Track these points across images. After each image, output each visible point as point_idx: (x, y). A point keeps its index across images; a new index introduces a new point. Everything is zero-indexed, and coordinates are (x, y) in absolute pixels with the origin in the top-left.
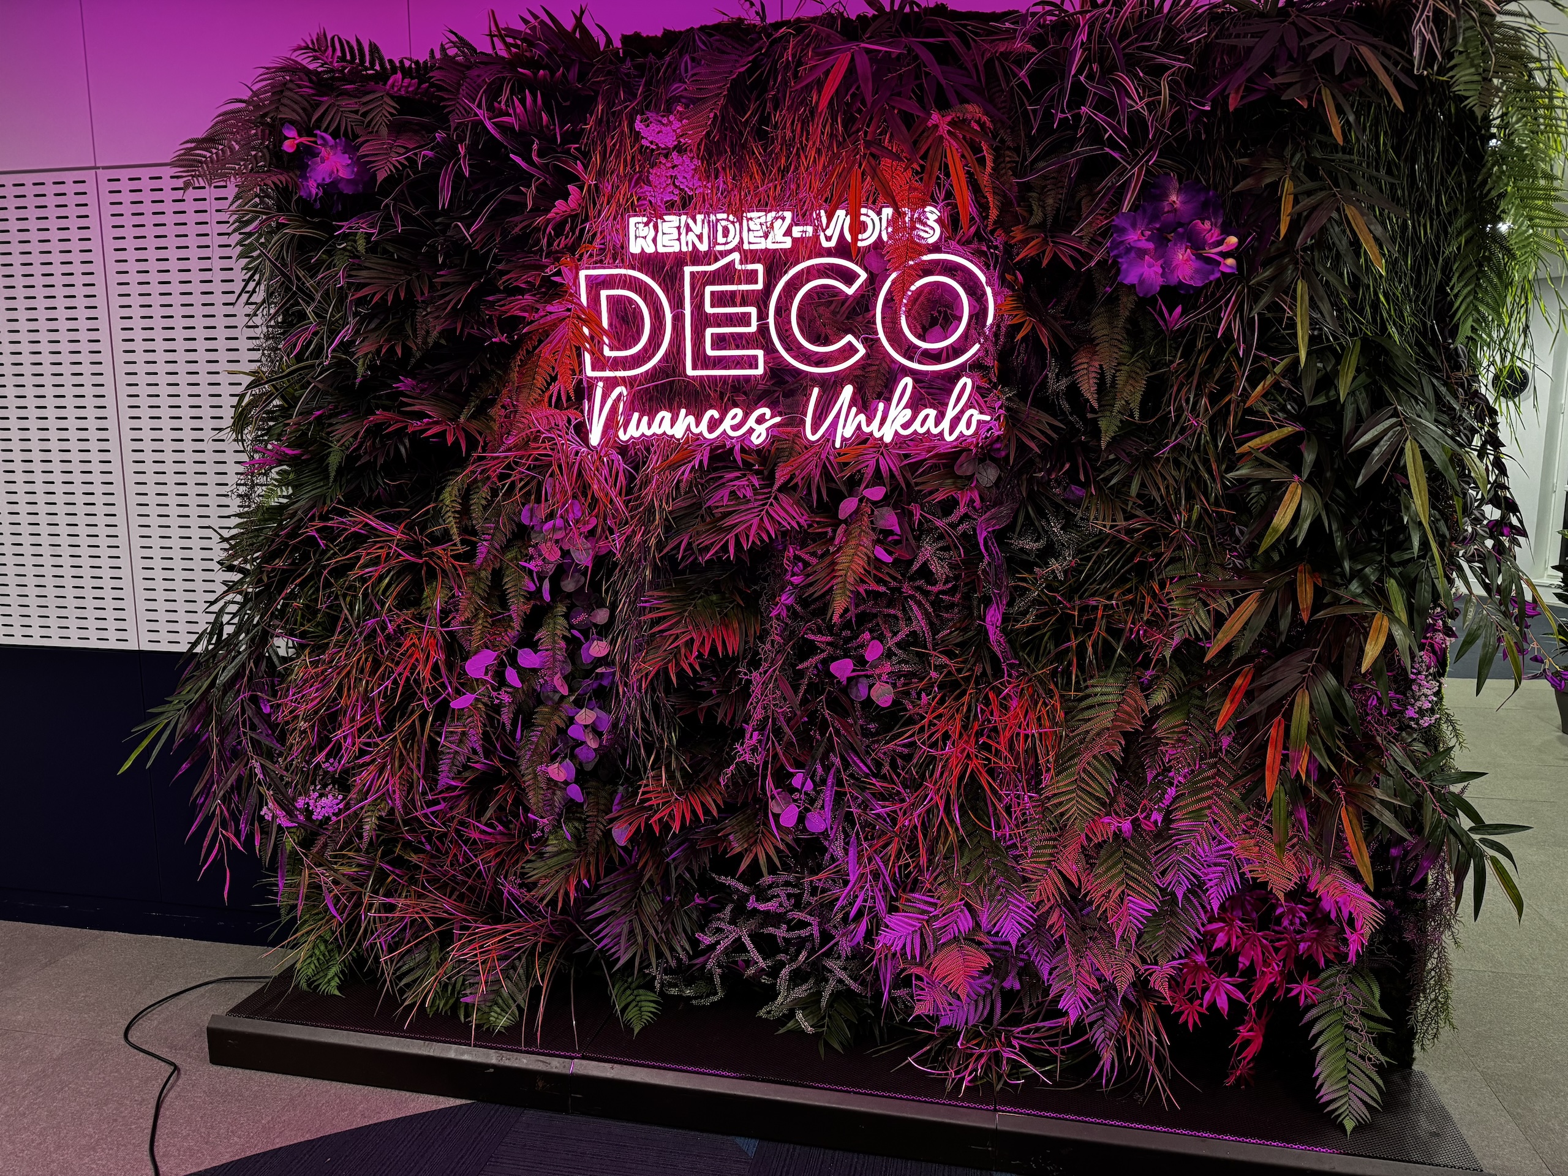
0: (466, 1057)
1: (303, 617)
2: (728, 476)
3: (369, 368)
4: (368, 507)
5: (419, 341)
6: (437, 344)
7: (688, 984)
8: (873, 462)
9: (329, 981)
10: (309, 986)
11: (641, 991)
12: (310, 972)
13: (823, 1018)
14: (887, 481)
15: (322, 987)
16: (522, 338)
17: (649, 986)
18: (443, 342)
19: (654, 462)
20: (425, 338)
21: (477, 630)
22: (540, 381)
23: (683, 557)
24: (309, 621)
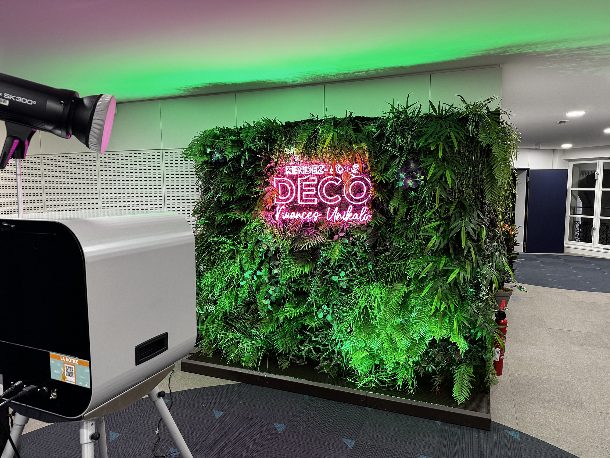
0: (241, 371)
1: (208, 261)
2: (308, 229)
3: (225, 202)
4: (223, 235)
5: (236, 196)
6: (240, 197)
7: (298, 360)
8: (342, 227)
9: (210, 354)
10: (205, 354)
11: (286, 361)
12: (205, 351)
13: (331, 370)
14: (345, 232)
15: (208, 355)
16: (259, 196)
17: (288, 359)
18: (241, 196)
19: (291, 225)
20: (237, 195)
21: (247, 265)
22: (263, 205)
23: (295, 249)
24: (209, 262)
